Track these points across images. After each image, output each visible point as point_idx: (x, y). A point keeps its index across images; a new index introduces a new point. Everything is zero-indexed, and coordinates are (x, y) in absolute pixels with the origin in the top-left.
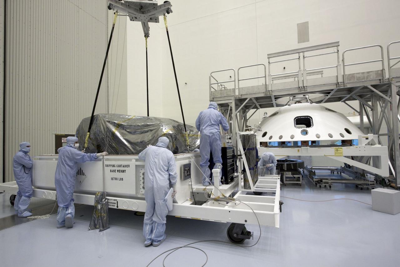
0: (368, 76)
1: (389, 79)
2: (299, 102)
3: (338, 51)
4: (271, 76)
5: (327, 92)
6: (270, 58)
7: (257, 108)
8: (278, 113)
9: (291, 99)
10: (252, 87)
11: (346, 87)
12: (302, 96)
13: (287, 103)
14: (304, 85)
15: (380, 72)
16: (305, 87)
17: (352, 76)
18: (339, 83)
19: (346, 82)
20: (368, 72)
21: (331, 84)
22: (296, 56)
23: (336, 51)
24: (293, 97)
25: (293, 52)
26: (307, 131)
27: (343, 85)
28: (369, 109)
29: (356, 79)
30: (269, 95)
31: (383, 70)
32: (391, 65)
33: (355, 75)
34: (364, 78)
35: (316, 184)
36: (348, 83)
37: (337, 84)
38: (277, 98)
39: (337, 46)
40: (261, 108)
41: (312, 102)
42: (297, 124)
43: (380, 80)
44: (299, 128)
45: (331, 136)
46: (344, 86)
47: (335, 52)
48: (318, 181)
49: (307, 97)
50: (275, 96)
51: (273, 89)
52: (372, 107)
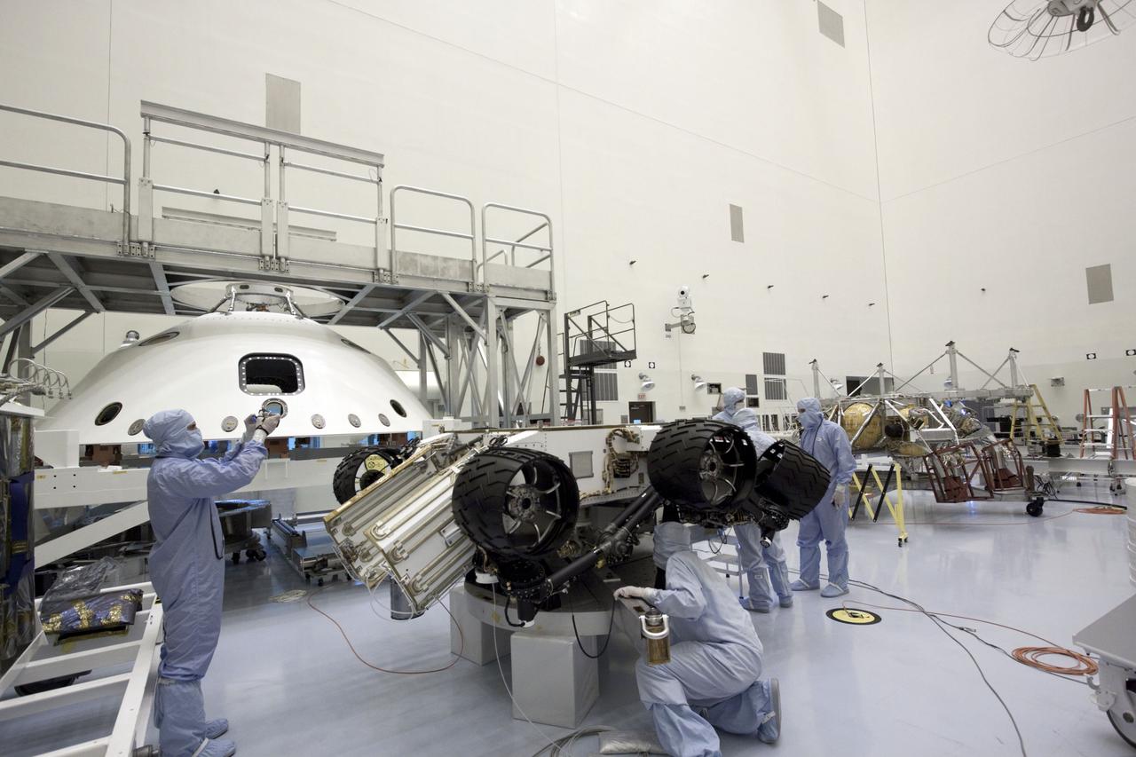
0: (444, 268)
1: (483, 286)
2: (261, 307)
3: (381, 180)
4: (154, 187)
5: (347, 292)
6: (151, 117)
7: (90, 310)
8: (178, 333)
9: (231, 293)
10: (53, 206)
11: (396, 286)
12: (269, 288)
13: (218, 306)
14: (280, 254)
15: (467, 265)
16: (283, 260)
17: (411, 259)
18: (378, 270)
19: (396, 272)
20: (446, 259)
21: (359, 270)
22: (258, 149)
23: (376, 179)
24: (242, 287)
25: (244, 132)
26: (285, 404)
27: (389, 279)
28: (439, 355)
29: (419, 270)
30: (138, 259)
31: (472, 262)
32: (489, 255)
33: (418, 258)
34: (436, 272)
35: (308, 576)
36: (402, 276)
37: (375, 272)
38: (175, 277)
39: (377, 166)
40: (108, 309)
41: (302, 315)
42: (248, 383)
43: (467, 284)
44: (257, 393)
45: (355, 422)
46: (392, 283)
47: (372, 181)
48: (312, 568)
49: (288, 295)
50: (166, 267)
51: (158, 240)
52: (446, 350)
